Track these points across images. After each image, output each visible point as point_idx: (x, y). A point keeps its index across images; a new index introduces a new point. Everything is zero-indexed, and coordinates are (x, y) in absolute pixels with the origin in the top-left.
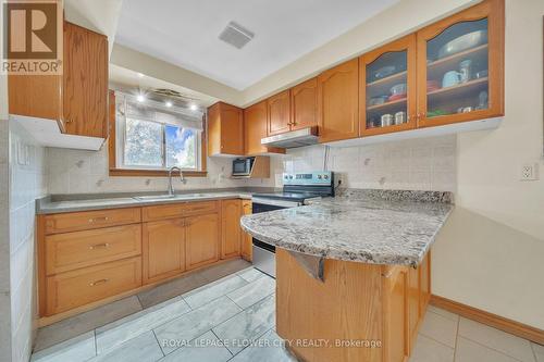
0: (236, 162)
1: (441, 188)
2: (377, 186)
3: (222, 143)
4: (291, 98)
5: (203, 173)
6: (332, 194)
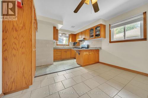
0: (74, 43)
1: (100, 47)
2: (93, 46)
3: (72, 40)
4: (82, 33)
5: (69, 45)
6: (88, 48)
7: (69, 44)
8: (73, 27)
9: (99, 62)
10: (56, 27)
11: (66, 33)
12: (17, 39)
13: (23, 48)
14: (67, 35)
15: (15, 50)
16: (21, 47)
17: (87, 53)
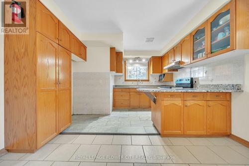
3: (153, 70)
4: (174, 51)
5: (148, 80)
6: (192, 87)
7: (149, 78)
8: (150, 40)
9: (229, 135)
10: (114, 48)
11: (140, 56)
12: (18, 73)
13: (25, 87)
14: (144, 60)
15: (17, 89)
16: (22, 85)
17: (178, 102)
